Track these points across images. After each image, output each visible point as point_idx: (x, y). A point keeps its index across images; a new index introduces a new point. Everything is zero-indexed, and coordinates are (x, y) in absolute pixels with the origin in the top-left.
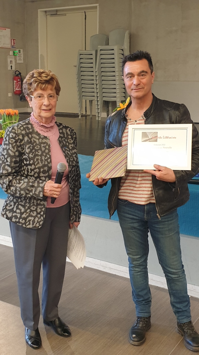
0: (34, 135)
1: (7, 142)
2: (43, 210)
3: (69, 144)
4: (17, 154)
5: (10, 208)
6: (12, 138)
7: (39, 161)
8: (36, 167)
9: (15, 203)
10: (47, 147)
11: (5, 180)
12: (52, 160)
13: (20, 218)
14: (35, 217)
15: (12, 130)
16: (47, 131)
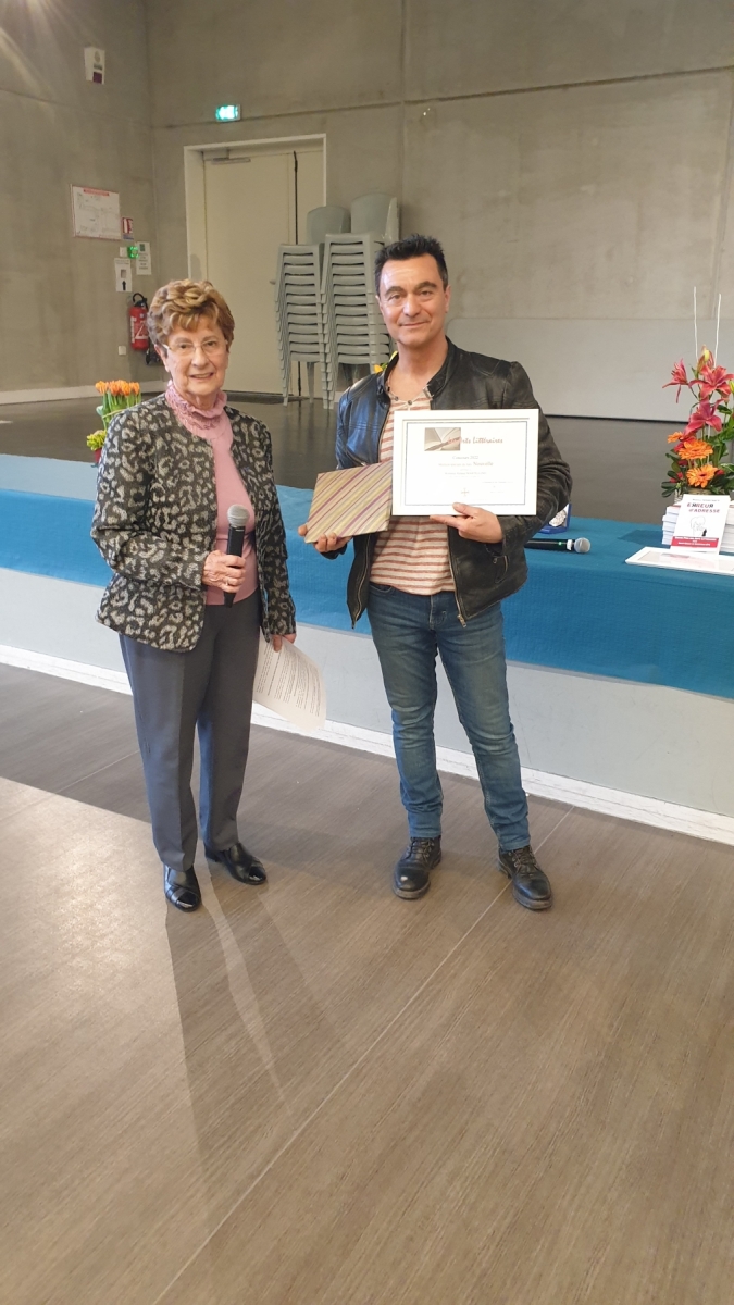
0: (178, 436)
1: (116, 451)
2: (199, 609)
3: (255, 459)
4: (140, 477)
5: (120, 604)
6: (126, 441)
7: (190, 497)
8: (183, 510)
9: (131, 594)
10: (207, 465)
11: (111, 542)
12: (219, 497)
13: (145, 626)
14: (179, 626)
15: (126, 421)
16: (207, 428)
